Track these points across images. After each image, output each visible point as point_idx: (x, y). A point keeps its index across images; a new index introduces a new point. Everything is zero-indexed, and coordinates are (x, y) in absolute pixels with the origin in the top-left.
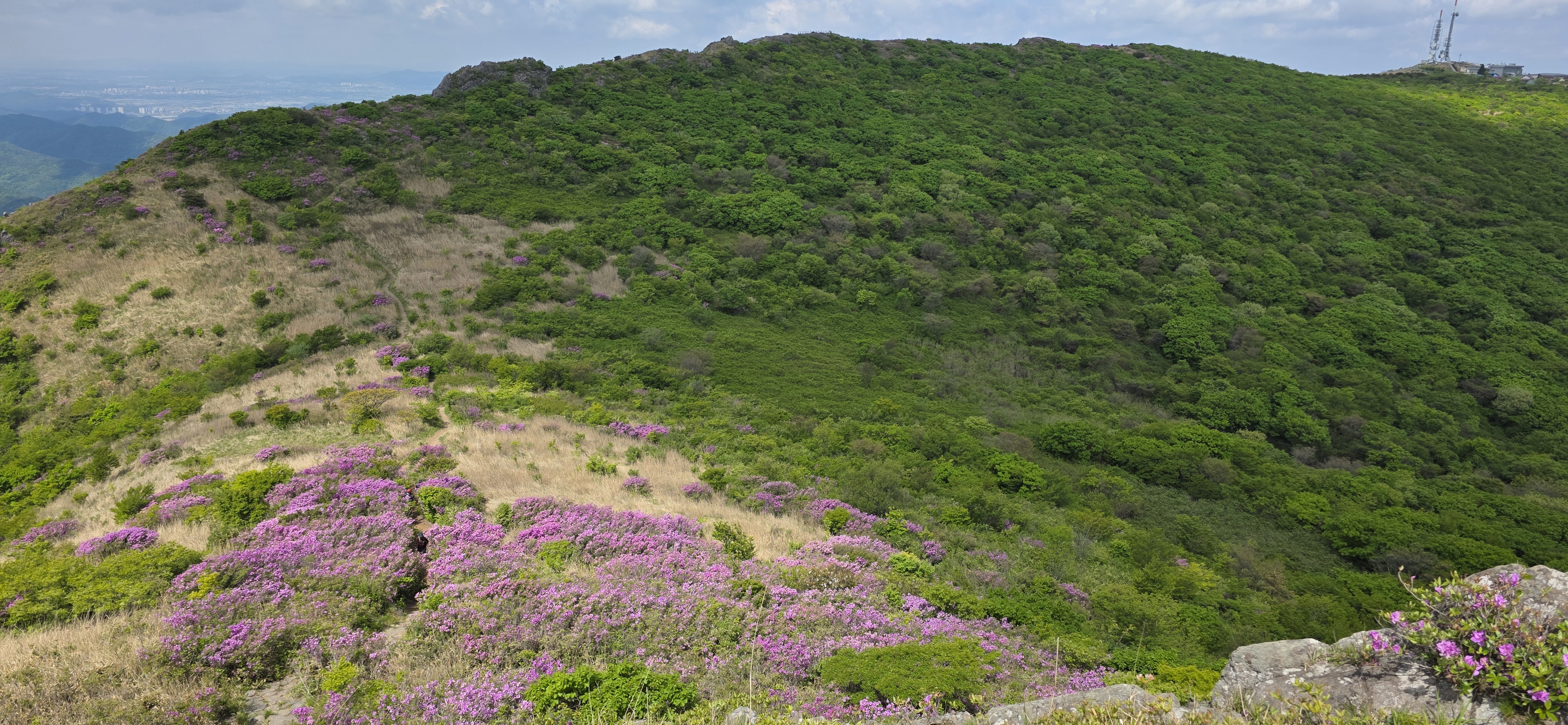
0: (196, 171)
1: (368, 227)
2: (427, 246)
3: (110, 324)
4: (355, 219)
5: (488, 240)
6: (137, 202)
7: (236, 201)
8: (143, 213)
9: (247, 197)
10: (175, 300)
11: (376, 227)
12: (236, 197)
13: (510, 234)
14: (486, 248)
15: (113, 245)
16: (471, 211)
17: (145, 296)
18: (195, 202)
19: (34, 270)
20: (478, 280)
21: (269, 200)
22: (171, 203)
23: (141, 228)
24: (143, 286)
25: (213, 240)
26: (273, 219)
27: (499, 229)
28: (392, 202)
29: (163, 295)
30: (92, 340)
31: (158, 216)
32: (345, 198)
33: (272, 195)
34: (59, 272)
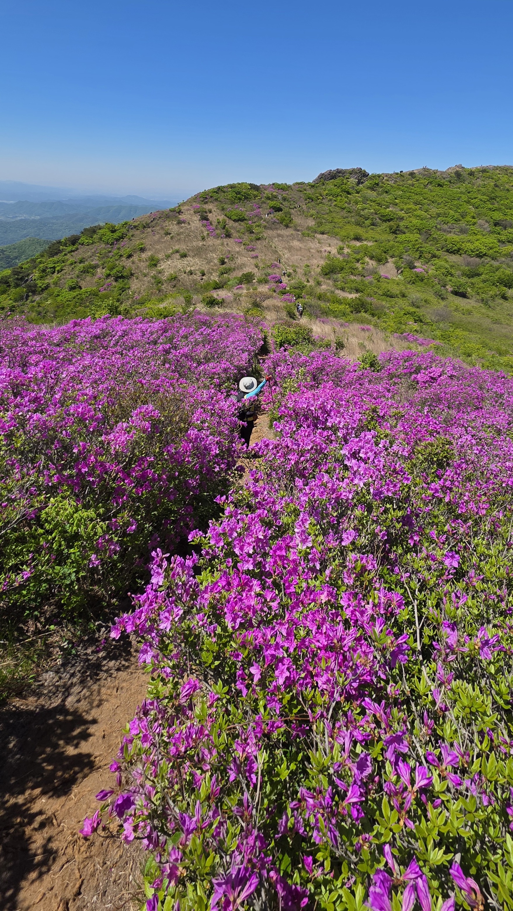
0: (207, 207)
1: (276, 235)
2: (300, 245)
3: (162, 266)
4: (270, 232)
5: (330, 246)
6: (182, 217)
7: (221, 220)
8: (184, 222)
9: (226, 218)
10: (189, 258)
11: (279, 236)
12: (221, 218)
13: (340, 244)
14: (329, 249)
15: (170, 234)
16: (323, 233)
17: (178, 256)
18: (204, 218)
19: (138, 241)
20: (322, 263)
21: (235, 221)
22: (195, 218)
23: (182, 228)
24: (177, 252)
25: (208, 234)
26: (234, 228)
27: (336, 241)
28: (287, 226)
29: (184, 256)
30: (153, 273)
31: (189, 223)
32: (267, 223)
33: (236, 218)
34: (147, 242)
